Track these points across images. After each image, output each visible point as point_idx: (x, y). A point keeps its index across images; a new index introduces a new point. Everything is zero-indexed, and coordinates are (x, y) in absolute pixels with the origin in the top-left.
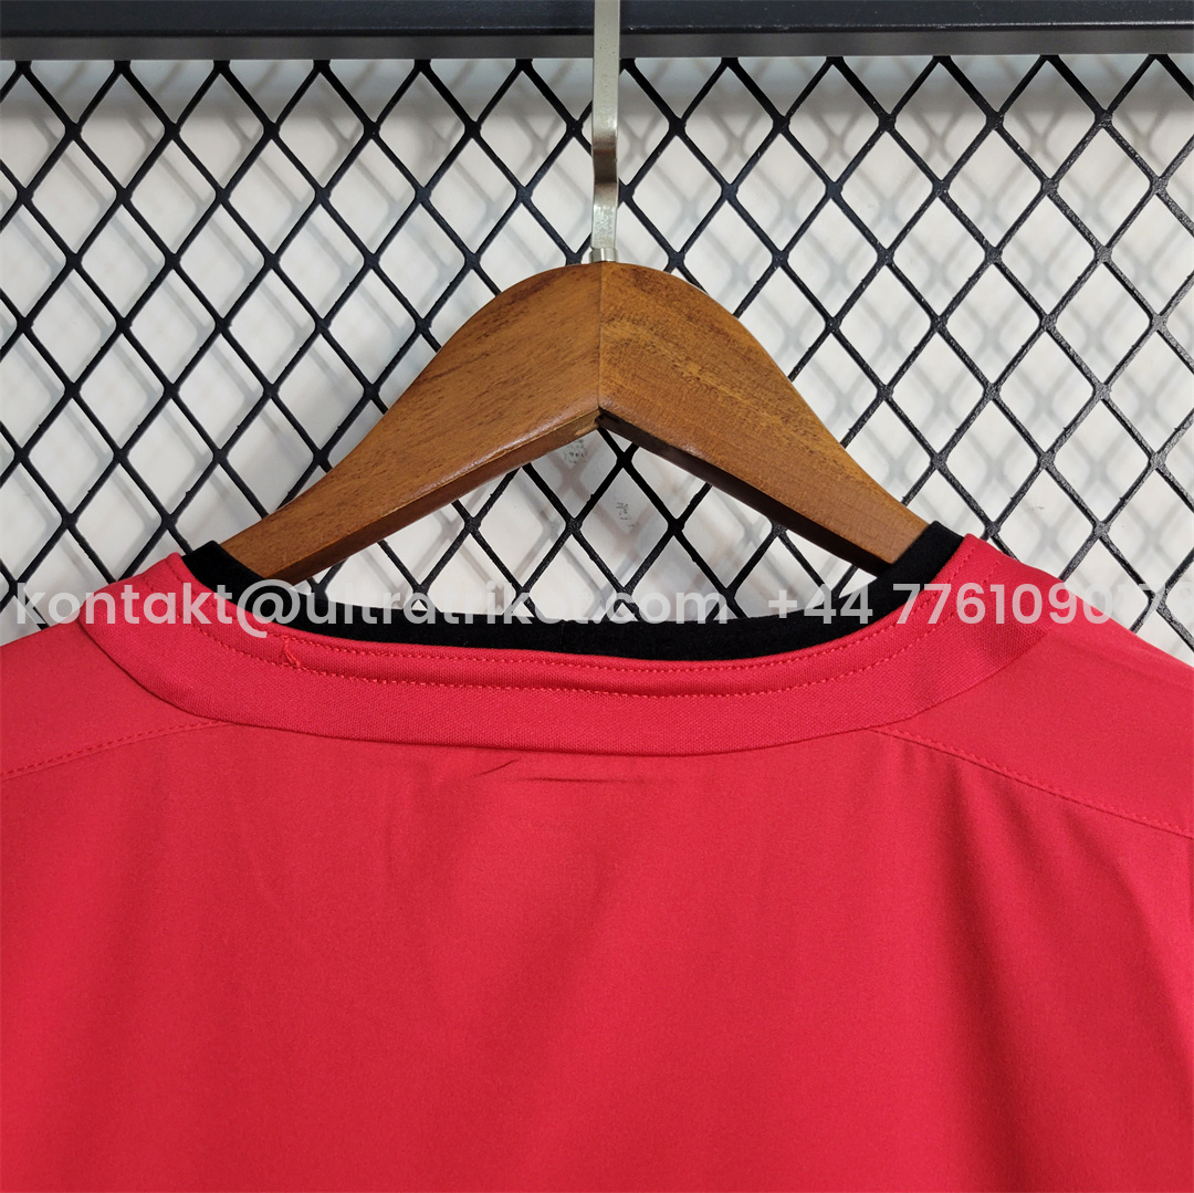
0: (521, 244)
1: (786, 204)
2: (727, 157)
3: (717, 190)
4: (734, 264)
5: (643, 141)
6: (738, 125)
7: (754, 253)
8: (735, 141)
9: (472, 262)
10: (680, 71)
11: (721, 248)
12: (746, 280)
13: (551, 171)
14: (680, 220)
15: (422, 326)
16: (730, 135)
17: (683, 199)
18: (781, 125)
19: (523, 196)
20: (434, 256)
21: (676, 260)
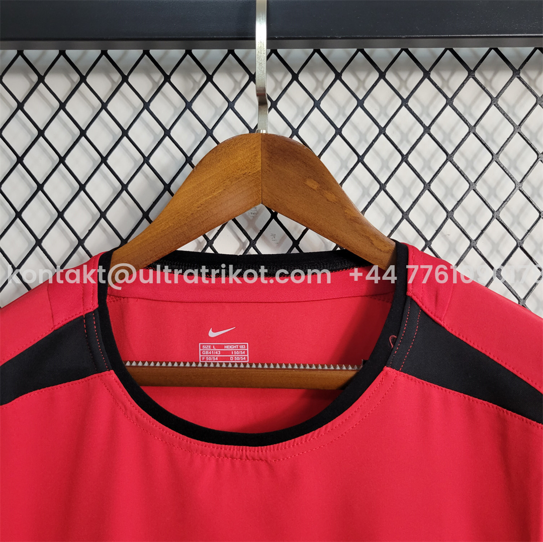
0: (230, 125)
1: (341, 109)
2: (316, 89)
3: (312, 103)
4: (319, 134)
5: (281, 83)
6: (320, 76)
7: (328, 129)
8: (319, 83)
9: (210, 133)
10: (296, 54)
11: (314, 127)
12: (324, 141)
13: (242, 95)
14: (296, 116)
15: (189, 160)
16: (317, 80)
17: (298, 107)
18: (338, 76)
19: (231, 105)
20: (193, 131)
21: (295, 132)
